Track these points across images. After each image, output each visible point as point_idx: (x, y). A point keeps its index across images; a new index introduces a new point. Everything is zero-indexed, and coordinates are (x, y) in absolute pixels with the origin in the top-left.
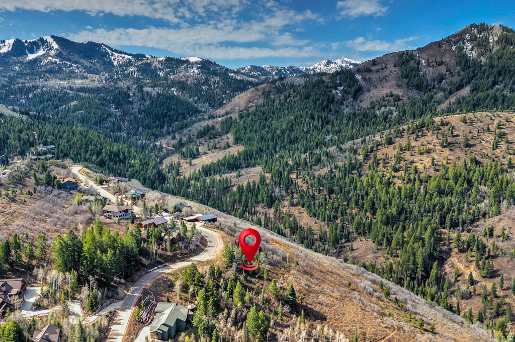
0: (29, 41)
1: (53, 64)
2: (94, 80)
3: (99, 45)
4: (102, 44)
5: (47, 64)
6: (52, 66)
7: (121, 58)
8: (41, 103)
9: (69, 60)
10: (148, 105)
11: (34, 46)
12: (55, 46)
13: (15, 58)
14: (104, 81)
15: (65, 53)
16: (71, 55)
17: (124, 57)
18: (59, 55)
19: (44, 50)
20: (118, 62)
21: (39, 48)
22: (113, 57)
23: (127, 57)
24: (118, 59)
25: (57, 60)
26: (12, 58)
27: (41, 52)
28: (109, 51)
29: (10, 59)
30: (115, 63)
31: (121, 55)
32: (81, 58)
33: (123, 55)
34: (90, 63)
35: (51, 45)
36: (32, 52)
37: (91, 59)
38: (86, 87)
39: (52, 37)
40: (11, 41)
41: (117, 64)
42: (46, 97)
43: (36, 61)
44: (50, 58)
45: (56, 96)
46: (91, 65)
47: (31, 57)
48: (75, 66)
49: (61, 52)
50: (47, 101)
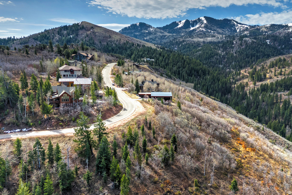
0: (192, 20)
1: (201, 31)
2: (218, 38)
3: (230, 21)
4: (232, 20)
5: (198, 32)
6: (201, 32)
7: (242, 27)
8: (184, 49)
9: (211, 29)
10: (243, 48)
11: (195, 23)
12: (205, 22)
13: (184, 30)
14: (224, 38)
15: (209, 25)
16: (212, 26)
17: (244, 27)
18: (206, 27)
19: (199, 25)
20: (240, 29)
21: (197, 24)
22: (237, 27)
23: (246, 26)
24: (240, 28)
25: (204, 29)
26: (183, 30)
27: (198, 26)
28: (236, 23)
29: (182, 30)
30: (238, 31)
31: (242, 25)
32: (218, 28)
33: (243, 26)
34: (223, 30)
35: (203, 21)
36: (193, 26)
37: (224, 29)
38: (212, 41)
39: (205, 17)
40: (184, 21)
41: (239, 31)
42: (187, 46)
43: (193, 30)
44: (200, 28)
45: (193, 45)
46: (223, 32)
47: (192, 28)
48: (213, 32)
49: (207, 25)
50: (187, 48)
